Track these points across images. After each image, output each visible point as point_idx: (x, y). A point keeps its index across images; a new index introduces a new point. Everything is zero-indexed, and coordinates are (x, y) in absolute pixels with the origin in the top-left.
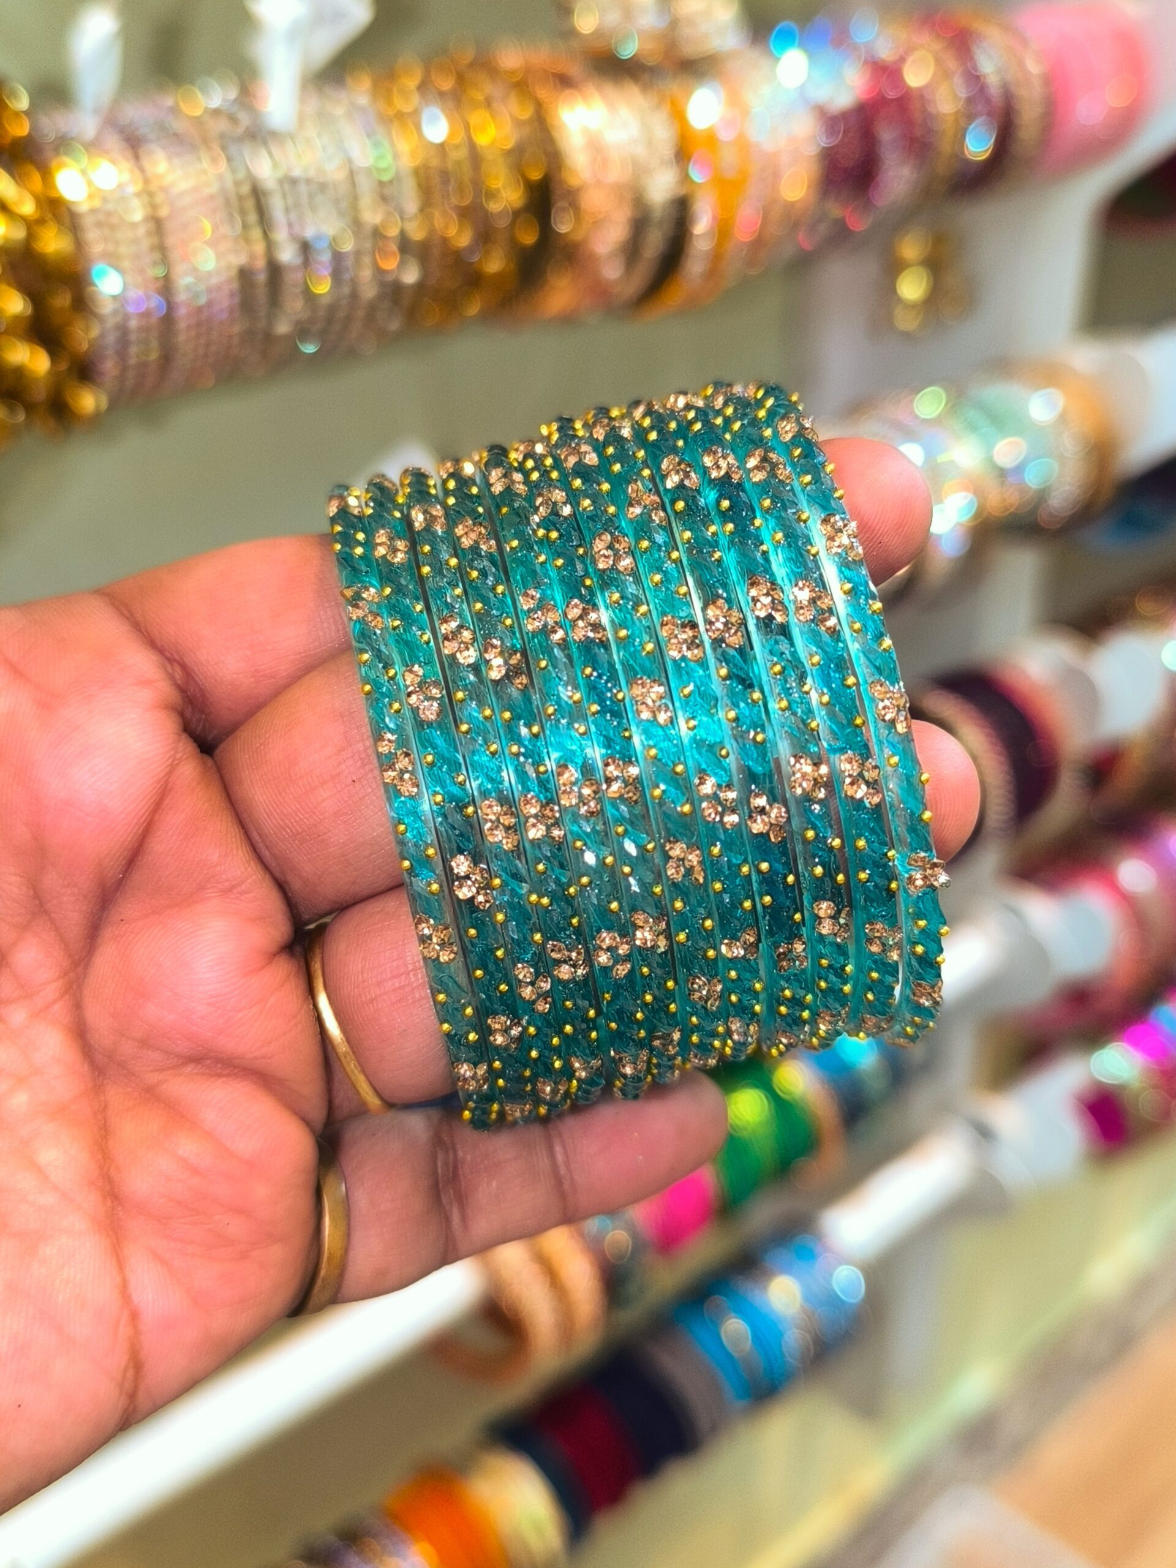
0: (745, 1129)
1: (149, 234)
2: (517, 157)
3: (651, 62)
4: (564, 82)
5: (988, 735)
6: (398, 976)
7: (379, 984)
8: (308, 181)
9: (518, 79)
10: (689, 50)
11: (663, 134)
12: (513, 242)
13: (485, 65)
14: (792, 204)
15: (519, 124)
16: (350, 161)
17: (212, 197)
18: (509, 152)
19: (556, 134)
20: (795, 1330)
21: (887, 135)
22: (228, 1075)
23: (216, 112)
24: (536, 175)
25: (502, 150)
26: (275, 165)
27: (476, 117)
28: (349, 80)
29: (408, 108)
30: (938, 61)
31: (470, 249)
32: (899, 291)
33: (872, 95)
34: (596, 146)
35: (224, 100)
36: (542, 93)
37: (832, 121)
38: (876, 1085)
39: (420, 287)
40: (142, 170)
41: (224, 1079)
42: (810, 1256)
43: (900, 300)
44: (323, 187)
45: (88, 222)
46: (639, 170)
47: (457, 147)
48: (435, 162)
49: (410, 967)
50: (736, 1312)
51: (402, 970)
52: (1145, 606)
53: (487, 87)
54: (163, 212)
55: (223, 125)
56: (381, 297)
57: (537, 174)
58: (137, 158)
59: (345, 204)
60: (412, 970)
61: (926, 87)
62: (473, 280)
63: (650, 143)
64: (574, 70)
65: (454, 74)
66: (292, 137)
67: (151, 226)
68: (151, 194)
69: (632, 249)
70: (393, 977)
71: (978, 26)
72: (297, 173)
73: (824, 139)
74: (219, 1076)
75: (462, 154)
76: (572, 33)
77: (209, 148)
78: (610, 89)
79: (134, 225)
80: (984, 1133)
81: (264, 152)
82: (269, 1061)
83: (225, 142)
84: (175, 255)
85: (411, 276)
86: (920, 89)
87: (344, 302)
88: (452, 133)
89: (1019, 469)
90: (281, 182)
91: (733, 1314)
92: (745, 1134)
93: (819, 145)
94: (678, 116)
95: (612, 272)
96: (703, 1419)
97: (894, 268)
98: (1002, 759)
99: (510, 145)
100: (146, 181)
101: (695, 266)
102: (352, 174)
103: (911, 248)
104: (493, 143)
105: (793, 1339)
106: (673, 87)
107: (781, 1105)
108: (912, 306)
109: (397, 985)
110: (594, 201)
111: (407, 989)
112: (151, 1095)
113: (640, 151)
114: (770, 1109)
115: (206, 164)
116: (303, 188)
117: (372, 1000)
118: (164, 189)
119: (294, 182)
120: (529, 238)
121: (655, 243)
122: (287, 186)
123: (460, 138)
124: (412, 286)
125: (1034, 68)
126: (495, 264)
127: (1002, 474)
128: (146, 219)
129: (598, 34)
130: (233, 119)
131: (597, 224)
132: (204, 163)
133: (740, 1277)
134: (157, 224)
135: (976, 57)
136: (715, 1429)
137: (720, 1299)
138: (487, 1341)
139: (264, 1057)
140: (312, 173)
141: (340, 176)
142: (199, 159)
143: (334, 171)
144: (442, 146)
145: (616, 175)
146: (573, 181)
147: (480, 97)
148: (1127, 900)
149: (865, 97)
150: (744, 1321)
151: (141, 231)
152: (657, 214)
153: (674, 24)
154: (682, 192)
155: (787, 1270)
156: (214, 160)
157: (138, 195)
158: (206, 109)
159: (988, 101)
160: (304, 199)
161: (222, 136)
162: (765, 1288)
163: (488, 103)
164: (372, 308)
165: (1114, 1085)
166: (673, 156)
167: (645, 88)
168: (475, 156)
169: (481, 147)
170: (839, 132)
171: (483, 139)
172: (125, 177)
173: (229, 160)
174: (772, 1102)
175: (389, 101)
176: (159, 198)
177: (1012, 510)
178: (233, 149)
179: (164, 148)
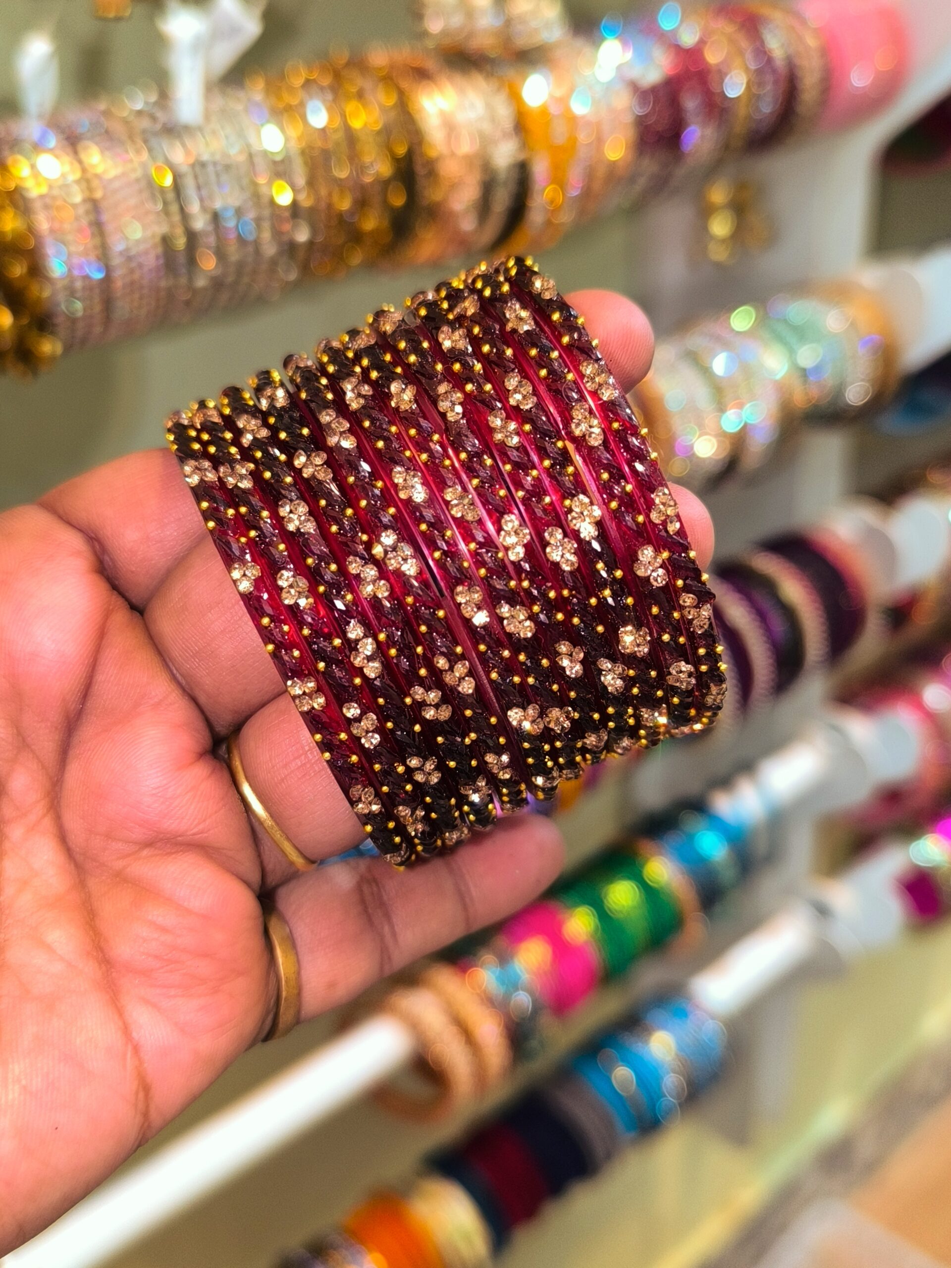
0: (621, 912)
1: (87, 213)
2: (386, 136)
3: (493, 55)
4: (422, 75)
5: (805, 587)
6: (299, 757)
7: (285, 766)
8: (215, 164)
9: (384, 73)
10: (522, 42)
11: (504, 112)
12: (385, 203)
13: (358, 64)
14: (614, 162)
15: (383, 109)
16: (248, 146)
17: (137, 180)
18: (379, 133)
19: (417, 117)
20: (672, 1075)
21: (691, 103)
22: (176, 852)
23: (140, 113)
24: (401, 151)
25: (372, 131)
26: (188, 153)
27: (351, 107)
28: (247, 82)
29: (294, 102)
30: (731, 41)
31: (352, 212)
32: (710, 230)
33: (677, 71)
34: (450, 127)
35: (146, 103)
36: (404, 84)
37: (643, 94)
38: (728, 874)
39: (311, 243)
40: (80, 162)
41: (174, 856)
42: (683, 1014)
43: (712, 237)
44: (228, 168)
45: (38, 205)
46: (486, 141)
47: (336, 131)
48: (319, 144)
49: (307, 748)
50: (623, 1061)
51: (301, 752)
52: (935, 477)
53: (359, 82)
54: (98, 194)
55: (145, 123)
56: (280, 253)
57: (402, 149)
58: (76, 152)
59: (245, 181)
60: (309, 750)
61: (722, 63)
62: (356, 237)
63: (493, 119)
64: (430, 64)
65: (332, 73)
66: (200, 129)
67: (88, 206)
68: (88, 181)
69: (484, 206)
70: (295, 758)
71: (765, 11)
72: (205, 157)
73: (638, 108)
74: (171, 854)
75: (340, 136)
76: (425, 34)
77: (133, 141)
78: (459, 79)
79: (74, 206)
80: (822, 911)
81: (178, 144)
82: (206, 835)
83: (146, 138)
84: (110, 228)
85: (302, 236)
86: (717, 65)
87: (250, 259)
88: (331, 119)
89: (818, 369)
90: (193, 166)
91: (621, 1063)
92: (622, 916)
93: (634, 113)
94: (515, 97)
95: (468, 224)
96: (599, 1147)
97: (705, 212)
98: (817, 605)
99: (378, 127)
100: (84, 170)
101: (536, 216)
102: (251, 156)
103: (718, 194)
104: (365, 125)
105: (671, 1082)
106: (510, 73)
107: (650, 892)
108: (723, 241)
109: (299, 764)
110: (450, 169)
111: (308, 766)
112: (121, 878)
113: (487, 127)
114: (640, 896)
115: (132, 155)
116: (210, 169)
117: (282, 780)
118: (97, 176)
119: (203, 165)
120: (398, 200)
121: (502, 201)
122: (197, 169)
123: (338, 123)
124: (304, 244)
125: (811, 42)
126: (371, 223)
127: (804, 373)
128: (85, 201)
129: (445, 33)
130: (153, 118)
131: (454, 186)
132: (131, 154)
133: (627, 1033)
134: (94, 206)
135: (764, 37)
136: (609, 1156)
137: (610, 1051)
138: (418, 1089)
139: (202, 832)
140: (218, 157)
141: (242, 158)
142: (127, 152)
143: (236, 153)
144: (323, 130)
145: (466, 147)
146: (432, 153)
147: (354, 90)
148: (930, 717)
149: (672, 73)
150: (629, 1068)
151: (81, 211)
152: (502, 175)
153: (508, 23)
154: (522, 157)
155: (663, 1027)
156: (138, 152)
157: (78, 182)
158: (131, 111)
159: (774, 71)
160: (213, 178)
161: (144, 132)
162: (646, 1042)
163: (360, 95)
164: (274, 262)
165: (929, 868)
166: (512, 129)
167: (489, 75)
168: (351, 138)
169: (355, 130)
170: (650, 102)
171: (357, 124)
172: (67, 168)
173: (150, 150)
174: (642, 890)
175: (279, 98)
176: (95, 183)
177: (813, 402)
178: (154, 142)
179: (97, 144)
